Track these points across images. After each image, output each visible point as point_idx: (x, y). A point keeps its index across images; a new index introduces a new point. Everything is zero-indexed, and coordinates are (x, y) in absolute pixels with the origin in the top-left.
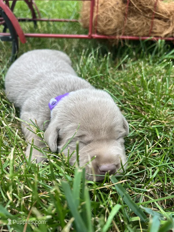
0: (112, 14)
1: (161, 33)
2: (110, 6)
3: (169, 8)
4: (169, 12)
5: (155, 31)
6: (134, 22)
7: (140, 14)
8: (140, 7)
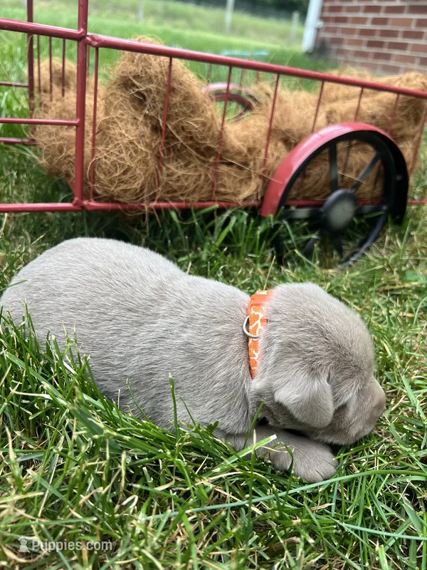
0: (131, 156)
1: (235, 195)
2: (126, 141)
3: (245, 141)
4: (245, 150)
5: (222, 190)
6: (180, 172)
7: (191, 155)
8: (190, 142)
